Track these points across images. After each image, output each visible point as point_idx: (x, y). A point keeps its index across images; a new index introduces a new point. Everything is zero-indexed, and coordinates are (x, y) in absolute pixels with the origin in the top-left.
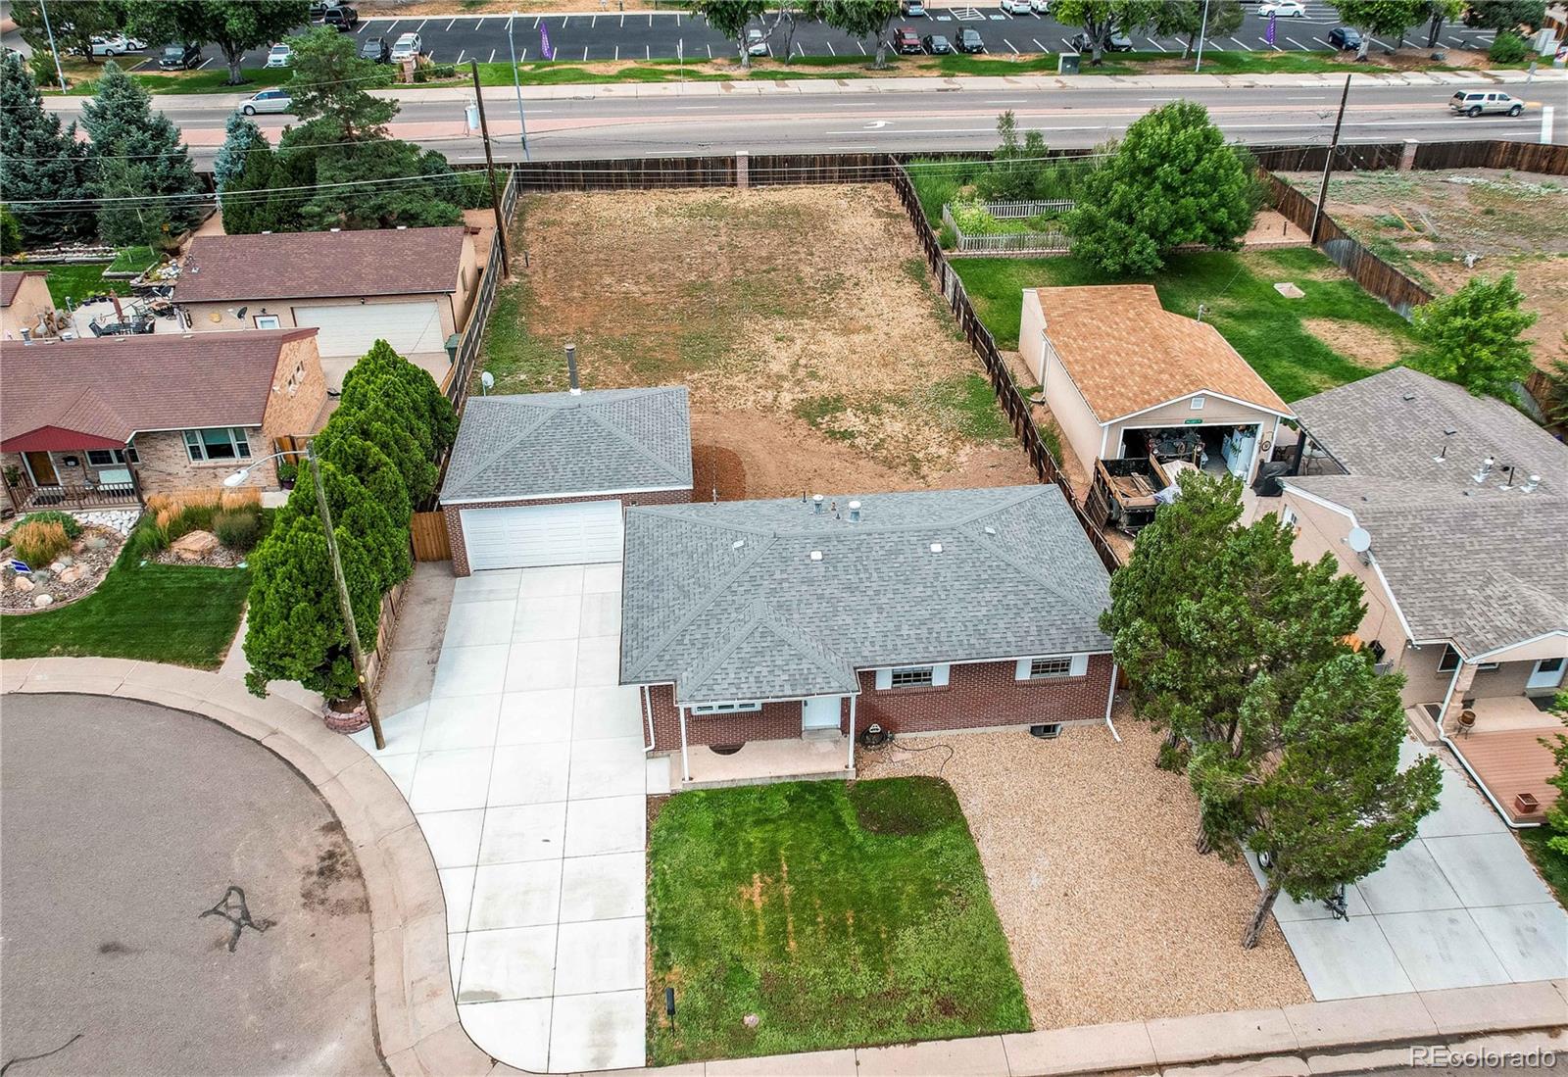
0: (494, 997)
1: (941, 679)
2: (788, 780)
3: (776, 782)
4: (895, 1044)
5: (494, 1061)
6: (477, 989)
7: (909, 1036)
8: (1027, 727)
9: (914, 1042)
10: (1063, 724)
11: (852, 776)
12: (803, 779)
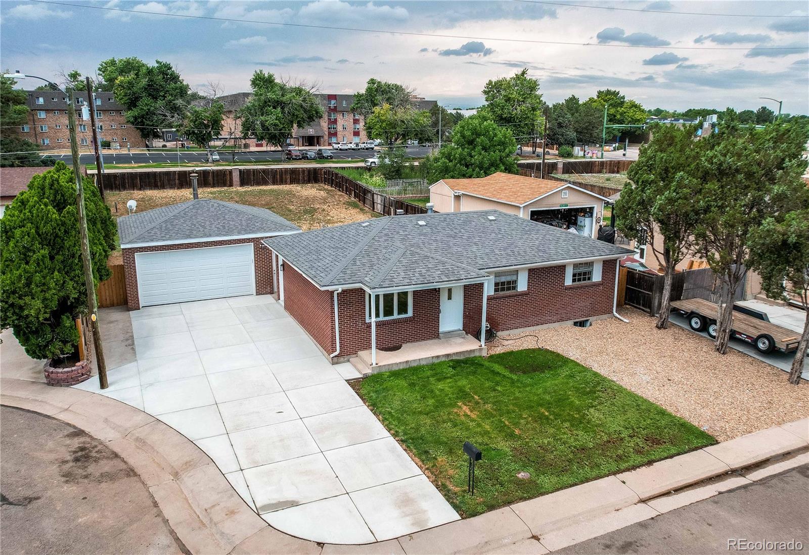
0: (293, 504)
1: (522, 285)
2: (443, 359)
3: (436, 361)
4: (639, 467)
5: (320, 544)
6: (274, 502)
7: (646, 460)
8: (571, 322)
9: (650, 463)
10: (591, 319)
11: (484, 354)
12: (454, 358)
